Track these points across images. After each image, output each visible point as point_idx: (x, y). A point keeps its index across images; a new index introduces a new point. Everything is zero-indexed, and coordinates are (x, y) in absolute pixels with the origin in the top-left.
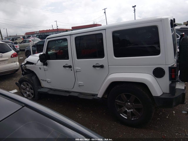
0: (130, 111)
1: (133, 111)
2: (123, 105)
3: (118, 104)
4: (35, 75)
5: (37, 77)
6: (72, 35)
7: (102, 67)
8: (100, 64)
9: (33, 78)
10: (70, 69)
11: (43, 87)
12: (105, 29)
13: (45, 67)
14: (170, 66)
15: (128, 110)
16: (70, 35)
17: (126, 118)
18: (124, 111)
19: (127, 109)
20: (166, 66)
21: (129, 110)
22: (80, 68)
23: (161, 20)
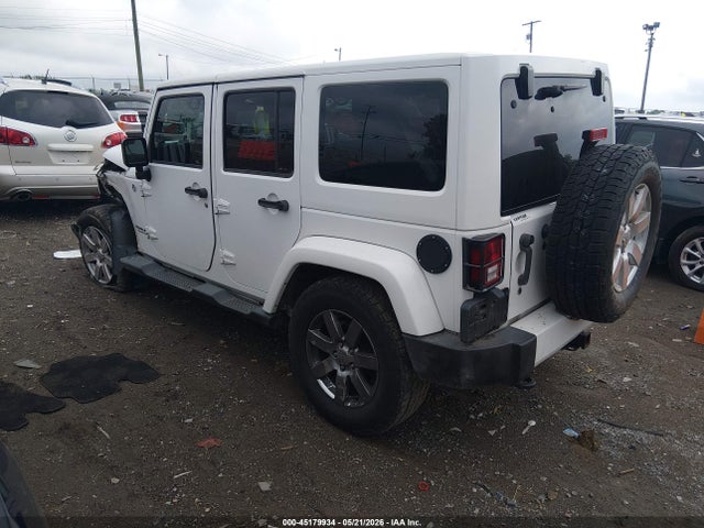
0: (345, 374)
1: (354, 376)
2: (328, 351)
3: (314, 343)
4: (124, 207)
5: (127, 217)
6: (217, 83)
7: (282, 207)
8: (281, 199)
9: (117, 217)
10: (203, 201)
11: (141, 254)
12: (303, 76)
13: (144, 183)
14: (470, 235)
15: (339, 371)
16: (213, 84)
17: (333, 396)
18: (329, 370)
19: (337, 367)
20: (458, 233)
21: (343, 370)
22: (227, 203)
23: (460, 63)
